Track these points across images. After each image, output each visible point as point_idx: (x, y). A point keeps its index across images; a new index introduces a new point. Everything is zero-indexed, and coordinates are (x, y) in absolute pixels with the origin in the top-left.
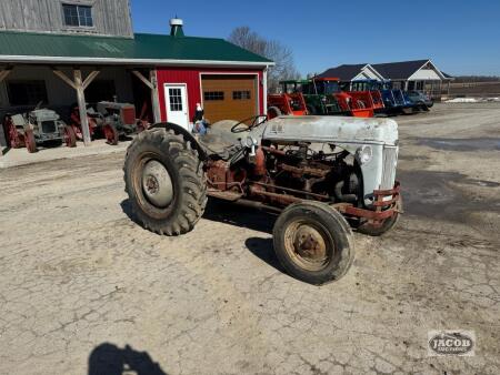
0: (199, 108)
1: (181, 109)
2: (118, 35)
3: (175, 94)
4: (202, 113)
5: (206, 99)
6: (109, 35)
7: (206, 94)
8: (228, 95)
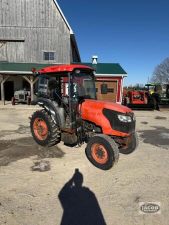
2: (64, 63)
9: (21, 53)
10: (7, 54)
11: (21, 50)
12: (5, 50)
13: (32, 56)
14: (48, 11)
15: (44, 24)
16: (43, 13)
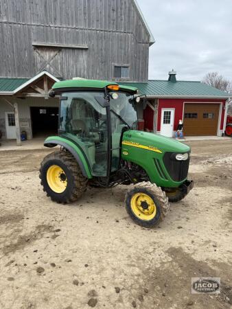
0: (181, 123)
1: (169, 123)
2: (140, 82)
3: (167, 114)
4: (182, 125)
5: (185, 117)
6: (135, 82)
7: (185, 114)
8: (200, 115)
9: (82, 67)
10: (62, 68)
11: (82, 62)
12: (59, 61)
13: (98, 71)
14: (121, 9)
15: (115, 27)
16: (113, 10)
